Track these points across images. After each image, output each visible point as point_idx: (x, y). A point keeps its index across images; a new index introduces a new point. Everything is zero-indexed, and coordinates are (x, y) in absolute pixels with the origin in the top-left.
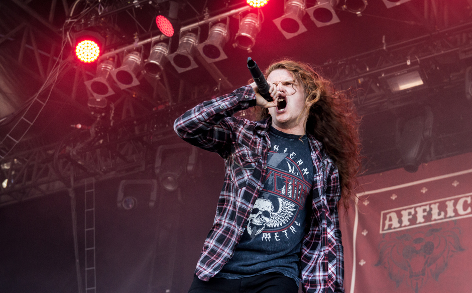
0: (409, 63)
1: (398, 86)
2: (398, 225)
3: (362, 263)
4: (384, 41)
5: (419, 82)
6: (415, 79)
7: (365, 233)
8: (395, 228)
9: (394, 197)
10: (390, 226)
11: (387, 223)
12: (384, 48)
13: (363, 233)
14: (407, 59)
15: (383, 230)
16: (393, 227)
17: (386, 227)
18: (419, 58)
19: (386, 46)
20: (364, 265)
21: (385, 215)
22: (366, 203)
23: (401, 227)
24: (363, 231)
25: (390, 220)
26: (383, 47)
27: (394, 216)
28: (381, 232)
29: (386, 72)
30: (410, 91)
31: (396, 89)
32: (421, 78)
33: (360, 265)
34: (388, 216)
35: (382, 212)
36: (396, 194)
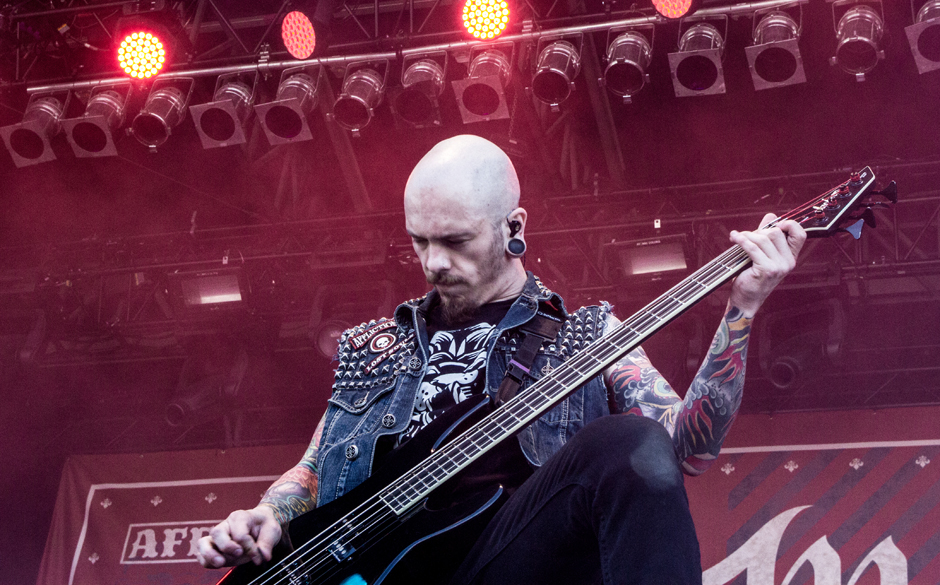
0: (225, 261)
1: (200, 297)
2: (155, 554)
4: (193, 221)
5: (236, 297)
6: (229, 291)
7: (93, 560)
8: (148, 559)
9: (156, 502)
10: (141, 552)
11: (136, 546)
12: (192, 232)
13: (90, 559)
14: (224, 255)
15: (126, 559)
16: (144, 556)
17: (133, 555)
18: (244, 256)
19: (196, 229)
21: (135, 531)
22: (106, 505)
23: (158, 558)
24: (91, 555)
25: (143, 542)
26: (189, 229)
27: (150, 535)
28: (122, 562)
29: (182, 269)
30: (216, 308)
31: (192, 301)
32: (241, 288)
34: (140, 534)
35: (132, 525)
36: (162, 497)
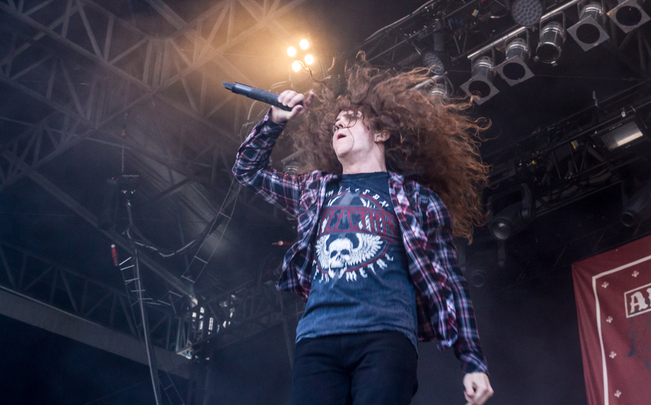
0: (624, 115)
1: (616, 143)
2: (646, 306)
3: (613, 355)
4: (594, 98)
5: (639, 134)
6: (633, 133)
7: (610, 320)
8: (642, 310)
9: (635, 274)
10: (637, 307)
11: (633, 305)
12: (596, 105)
13: (607, 321)
14: (622, 111)
15: (629, 314)
16: (640, 309)
17: (633, 310)
18: (634, 107)
19: (598, 102)
20: (615, 357)
21: (629, 296)
22: (605, 286)
23: (649, 307)
24: (607, 318)
25: (636, 301)
26: (594, 104)
27: (639, 295)
28: (628, 316)
29: (598, 129)
30: (629, 146)
31: (613, 147)
32: (640, 128)
33: (611, 358)
34: (633, 297)
35: (625, 293)
36: (638, 271)
